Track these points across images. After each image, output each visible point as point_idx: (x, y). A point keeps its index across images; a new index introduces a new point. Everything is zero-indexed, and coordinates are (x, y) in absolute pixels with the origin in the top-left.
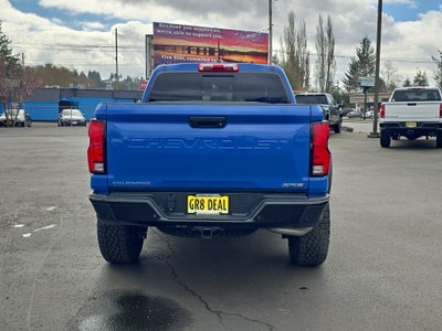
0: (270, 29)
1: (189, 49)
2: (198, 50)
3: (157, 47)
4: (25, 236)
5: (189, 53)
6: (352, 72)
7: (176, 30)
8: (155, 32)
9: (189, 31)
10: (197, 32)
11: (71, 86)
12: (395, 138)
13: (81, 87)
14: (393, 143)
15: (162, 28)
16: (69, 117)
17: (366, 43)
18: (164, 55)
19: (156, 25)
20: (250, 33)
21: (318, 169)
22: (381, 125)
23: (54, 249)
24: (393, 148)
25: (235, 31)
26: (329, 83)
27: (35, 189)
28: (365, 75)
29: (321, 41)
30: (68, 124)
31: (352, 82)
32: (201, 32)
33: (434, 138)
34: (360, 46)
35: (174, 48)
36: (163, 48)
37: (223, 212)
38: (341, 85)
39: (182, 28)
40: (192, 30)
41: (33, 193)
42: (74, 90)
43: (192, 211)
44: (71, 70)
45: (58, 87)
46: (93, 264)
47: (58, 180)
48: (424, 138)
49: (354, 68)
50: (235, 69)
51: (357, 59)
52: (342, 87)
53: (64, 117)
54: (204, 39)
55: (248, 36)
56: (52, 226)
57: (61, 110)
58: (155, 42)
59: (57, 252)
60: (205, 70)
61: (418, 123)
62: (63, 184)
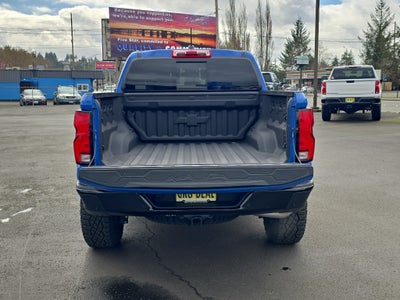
0: (217, 13)
1: (143, 32)
2: (152, 33)
3: (113, 31)
4: (3, 221)
5: (143, 35)
6: (287, 52)
7: (130, 14)
8: (111, 16)
9: (142, 15)
10: (151, 16)
11: (31, 67)
12: (335, 112)
13: (41, 68)
14: (333, 116)
15: (118, 13)
16: (30, 97)
17: (299, 24)
18: (119, 38)
19: (112, 10)
20: (199, 17)
21: (303, 155)
22: (323, 101)
23: (35, 234)
24: (334, 121)
25: (185, 15)
26: (268, 61)
27: (7, 170)
28: (299, 54)
29: (260, 23)
30: (29, 103)
31: (288, 60)
32: (154, 16)
33: (370, 112)
34: (294, 28)
35: (129, 31)
36: (119, 31)
37: (212, 199)
38: (278, 63)
39: (136, 12)
40: (146, 14)
41: (6, 175)
42: (34, 71)
43: (181, 200)
44: (29, 52)
45: (18, 68)
46: (76, 250)
47: (28, 161)
48: (361, 111)
49: (289, 47)
50: (208, 55)
51: (292, 39)
52: (279, 65)
53: (26, 97)
54: (158, 23)
55: (198, 20)
56: (29, 210)
57: (22, 90)
58: (110, 25)
59: (38, 238)
60: (179, 56)
61: (357, 99)
62: (33, 164)
